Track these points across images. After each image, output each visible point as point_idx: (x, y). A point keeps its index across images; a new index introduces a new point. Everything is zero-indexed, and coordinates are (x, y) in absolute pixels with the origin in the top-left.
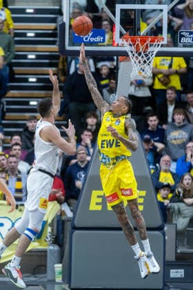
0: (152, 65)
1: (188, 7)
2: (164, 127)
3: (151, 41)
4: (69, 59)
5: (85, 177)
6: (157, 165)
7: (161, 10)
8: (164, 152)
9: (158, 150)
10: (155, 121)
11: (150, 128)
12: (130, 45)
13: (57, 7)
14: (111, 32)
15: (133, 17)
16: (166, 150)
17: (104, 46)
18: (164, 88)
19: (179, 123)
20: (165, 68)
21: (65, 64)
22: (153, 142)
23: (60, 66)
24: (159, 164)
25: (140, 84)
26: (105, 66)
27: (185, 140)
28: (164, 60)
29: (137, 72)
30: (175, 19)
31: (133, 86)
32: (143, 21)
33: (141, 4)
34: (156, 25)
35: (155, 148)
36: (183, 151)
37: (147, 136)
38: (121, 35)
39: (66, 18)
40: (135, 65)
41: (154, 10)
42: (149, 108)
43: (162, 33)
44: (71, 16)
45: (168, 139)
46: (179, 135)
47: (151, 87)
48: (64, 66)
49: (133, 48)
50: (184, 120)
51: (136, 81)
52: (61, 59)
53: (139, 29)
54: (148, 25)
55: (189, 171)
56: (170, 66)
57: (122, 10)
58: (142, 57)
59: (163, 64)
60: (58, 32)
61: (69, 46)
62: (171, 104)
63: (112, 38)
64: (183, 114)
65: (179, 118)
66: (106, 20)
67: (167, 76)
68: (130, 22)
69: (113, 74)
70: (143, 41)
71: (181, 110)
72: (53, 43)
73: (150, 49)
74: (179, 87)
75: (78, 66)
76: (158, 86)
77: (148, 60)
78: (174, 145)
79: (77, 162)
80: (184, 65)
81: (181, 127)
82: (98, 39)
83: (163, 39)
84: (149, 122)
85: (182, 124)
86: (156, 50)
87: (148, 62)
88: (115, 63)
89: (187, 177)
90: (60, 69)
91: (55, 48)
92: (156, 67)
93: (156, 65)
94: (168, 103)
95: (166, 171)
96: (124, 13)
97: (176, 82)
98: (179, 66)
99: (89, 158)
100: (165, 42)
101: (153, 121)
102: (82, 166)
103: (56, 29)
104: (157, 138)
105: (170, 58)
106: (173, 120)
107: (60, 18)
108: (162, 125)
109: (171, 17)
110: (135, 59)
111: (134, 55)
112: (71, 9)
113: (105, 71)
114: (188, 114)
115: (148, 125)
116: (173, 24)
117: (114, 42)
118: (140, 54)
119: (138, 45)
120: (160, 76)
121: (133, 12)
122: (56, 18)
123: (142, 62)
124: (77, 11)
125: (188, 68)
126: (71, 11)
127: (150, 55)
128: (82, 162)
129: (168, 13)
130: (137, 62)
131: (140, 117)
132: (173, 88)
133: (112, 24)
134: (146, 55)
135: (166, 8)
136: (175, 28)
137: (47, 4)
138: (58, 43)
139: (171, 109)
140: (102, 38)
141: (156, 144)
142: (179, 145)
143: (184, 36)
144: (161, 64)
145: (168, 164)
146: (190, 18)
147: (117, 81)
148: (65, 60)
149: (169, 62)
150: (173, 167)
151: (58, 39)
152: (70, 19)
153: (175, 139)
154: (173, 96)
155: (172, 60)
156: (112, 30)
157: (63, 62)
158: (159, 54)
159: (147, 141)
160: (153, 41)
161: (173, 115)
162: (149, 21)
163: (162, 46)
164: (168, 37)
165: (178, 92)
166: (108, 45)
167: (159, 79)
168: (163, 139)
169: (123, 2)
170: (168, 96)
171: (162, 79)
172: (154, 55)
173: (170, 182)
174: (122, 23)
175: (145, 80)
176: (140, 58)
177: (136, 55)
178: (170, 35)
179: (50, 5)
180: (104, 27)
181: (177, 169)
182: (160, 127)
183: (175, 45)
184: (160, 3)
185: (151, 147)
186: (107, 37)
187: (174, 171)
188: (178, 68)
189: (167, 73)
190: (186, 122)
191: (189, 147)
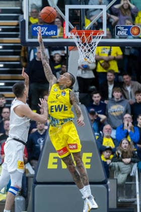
0: (95, 53)
1: (122, 6)
2: (106, 102)
3: (93, 34)
4: (29, 49)
5: (44, 142)
6: (101, 132)
7: (102, 10)
8: (106, 122)
9: (101, 120)
10: (98, 97)
11: (94, 103)
12: (77, 37)
13: (19, 8)
14: (62, 27)
15: (79, 15)
16: (107, 121)
17: (56, 38)
18: (105, 71)
19: (117, 99)
20: (106, 55)
21: (26, 53)
22: (97, 114)
23: (22, 55)
24: (102, 131)
25: (85, 68)
26: (58, 54)
27: (122, 112)
28: (104, 49)
29: (83, 58)
30: (112, 16)
31: (81, 70)
32: (87, 18)
33: (85, 4)
34: (97, 21)
35: (99, 119)
36: (121, 121)
37: (92, 110)
38: (70, 30)
39: (25, 16)
40: (82, 53)
41: (96, 10)
42: (93, 87)
43: (102, 28)
44: (30, 15)
45: (109, 112)
46: (118, 108)
47: (95, 71)
48: (25, 54)
49: (80, 40)
50: (121, 97)
51: (83, 66)
52: (23, 49)
53: (84, 25)
54: (91, 21)
55: (126, 137)
56: (110, 54)
57: (70, 10)
58: (87, 47)
59: (103, 52)
60: (20, 27)
61: (29, 38)
62: (111, 84)
63: (62, 31)
64: (121, 92)
65: (117, 95)
66: (57, 18)
67: (107, 62)
68: (77, 19)
69: (64, 60)
70: (87, 34)
71: (119, 88)
72: (16, 36)
73: (93, 41)
74: (116, 70)
75: (36, 54)
76: (100, 69)
77: (92, 49)
78: (113, 116)
79: (37, 131)
80: (120, 53)
81: (119, 102)
82: (52, 33)
83: (103, 32)
84: (94, 98)
85: (120, 100)
86: (98, 41)
87: (91, 51)
88: (65, 52)
89: (124, 141)
90: (22, 57)
91: (18, 40)
92: (98, 55)
93: (98, 53)
94: (109, 83)
95: (108, 137)
96: (71, 12)
97: (114, 66)
98: (117, 53)
99: (46, 127)
100: (105, 35)
101: (97, 97)
102: (42, 134)
103: (18, 25)
104: (100, 111)
105: (109, 47)
106: (113, 96)
107: (21, 16)
108: (104, 101)
109: (109, 15)
110: (81, 48)
111: (80, 45)
112: (30, 9)
113: (57, 58)
114: (124, 91)
115: (93, 101)
116: (111, 20)
117: (64, 35)
118: (85, 44)
119: (83, 38)
120: (101, 62)
121: (79, 11)
122: (18, 16)
123: (87, 51)
124: (34, 10)
125: (124, 55)
126: (30, 11)
127: (93, 45)
128: (41, 130)
129: (107, 12)
130: (83, 50)
131: (86, 94)
132: (112, 71)
133: (62, 20)
134: (90, 45)
135: (105, 8)
136: (113, 23)
137: (11, 5)
138: (20, 36)
139: (111, 88)
140: (55, 32)
141: (100, 115)
142: (117, 116)
143: (119, 30)
144: (102, 52)
145: (109, 131)
146: (124, 15)
147: (67, 66)
148: (26, 50)
149: (108, 50)
150: (114, 134)
151: (19, 33)
152: (29, 17)
153: (114, 112)
154: (112, 77)
155: (111, 48)
156: (63, 25)
157: (24, 51)
158: (100, 44)
159: (93, 113)
160: (95, 34)
161: (113, 92)
162: (92, 18)
163: (103, 38)
164: (107, 31)
165: (116, 74)
166: (60, 38)
167: (101, 64)
168: (105, 112)
169: (71, 4)
170: (108, 77)
171: (103, 64)
172: (96, 45)
173: (111, 146)
174: (70, 20)
175: (90, 65)
176: (85, 47)
177: (82, 45)
178: (108, 29)
179: (12, 6)
180: (56, 23)
181: (116, 136)
182: (102, 102)
183: (113, 37)
184: (100, 4)
185: (95, 118)
186: (59, 31)
187: (114, 137)
188: (115, 55)
189: (107, 59)
190: (122, 98)
191: (126, 118)
